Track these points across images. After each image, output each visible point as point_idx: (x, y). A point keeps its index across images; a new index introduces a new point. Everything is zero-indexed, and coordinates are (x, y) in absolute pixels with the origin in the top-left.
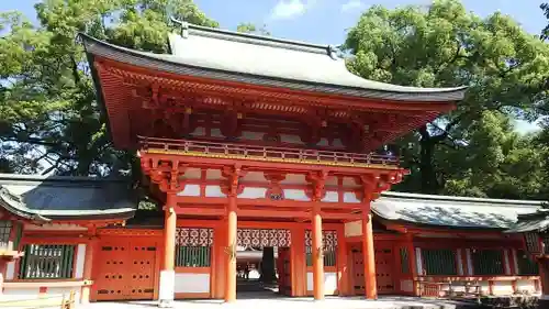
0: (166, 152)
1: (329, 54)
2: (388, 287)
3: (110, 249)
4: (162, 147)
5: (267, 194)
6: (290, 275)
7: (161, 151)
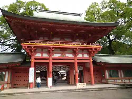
0: (30, 44)
1: (80, 16)
2: (99, 81)
3: (17, 72)
4: (29, 42)
5: (61, 55)
6: (69, 78)
7: (28, 43)
